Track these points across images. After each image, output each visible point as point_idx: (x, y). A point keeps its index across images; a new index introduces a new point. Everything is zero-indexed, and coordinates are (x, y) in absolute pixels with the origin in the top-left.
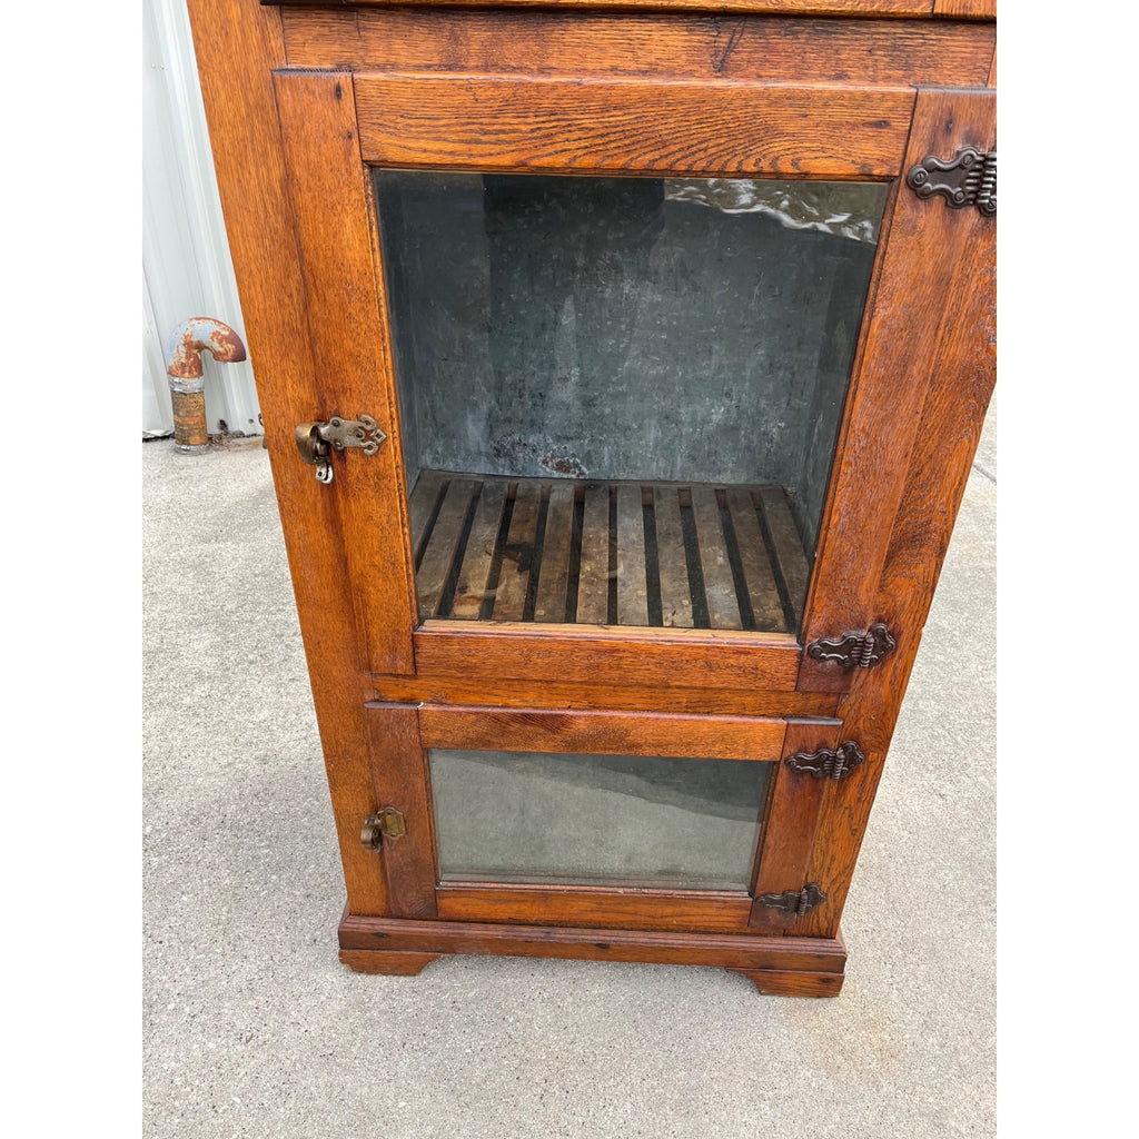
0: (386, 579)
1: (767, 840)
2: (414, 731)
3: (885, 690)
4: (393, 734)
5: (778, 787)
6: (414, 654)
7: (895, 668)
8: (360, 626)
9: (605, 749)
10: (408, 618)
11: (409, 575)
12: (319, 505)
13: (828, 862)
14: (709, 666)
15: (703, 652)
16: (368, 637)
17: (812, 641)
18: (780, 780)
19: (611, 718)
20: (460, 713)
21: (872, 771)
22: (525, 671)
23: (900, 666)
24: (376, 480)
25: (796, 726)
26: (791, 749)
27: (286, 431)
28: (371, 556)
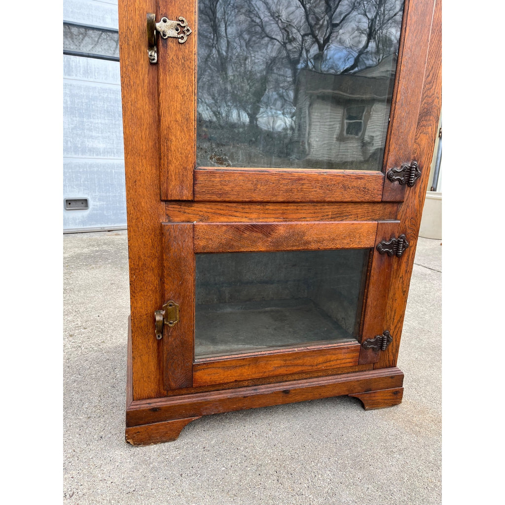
0: (182, 131)
1: (368, 301)
2: (191, 240)
3: (416, 202)
4: (178, 244)
5: (374, 264)
6: (194, 184)
7: (420, 188)
8: (164, 165)
9: (293, 246)
10: (192, 158)
11: (195, 129)
12: (146, 81)
13: (393, 313)
14: (345, 188)
15: (342, 178)
16: (168, 172)
17: (389, 169)
18: (374, 260)
19: (296, 225)
20: (218, 226)
21: (411, 252)
22: (254, 195)
23: (422, 186)
24: (183, 61)
25: (381, 223)
26: (379, 239)
27: (132, 30)
28: (175, 114)
